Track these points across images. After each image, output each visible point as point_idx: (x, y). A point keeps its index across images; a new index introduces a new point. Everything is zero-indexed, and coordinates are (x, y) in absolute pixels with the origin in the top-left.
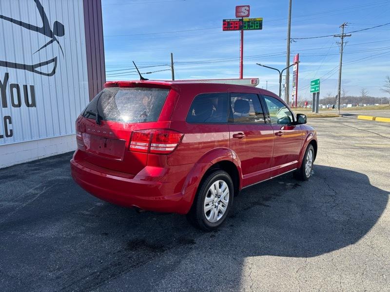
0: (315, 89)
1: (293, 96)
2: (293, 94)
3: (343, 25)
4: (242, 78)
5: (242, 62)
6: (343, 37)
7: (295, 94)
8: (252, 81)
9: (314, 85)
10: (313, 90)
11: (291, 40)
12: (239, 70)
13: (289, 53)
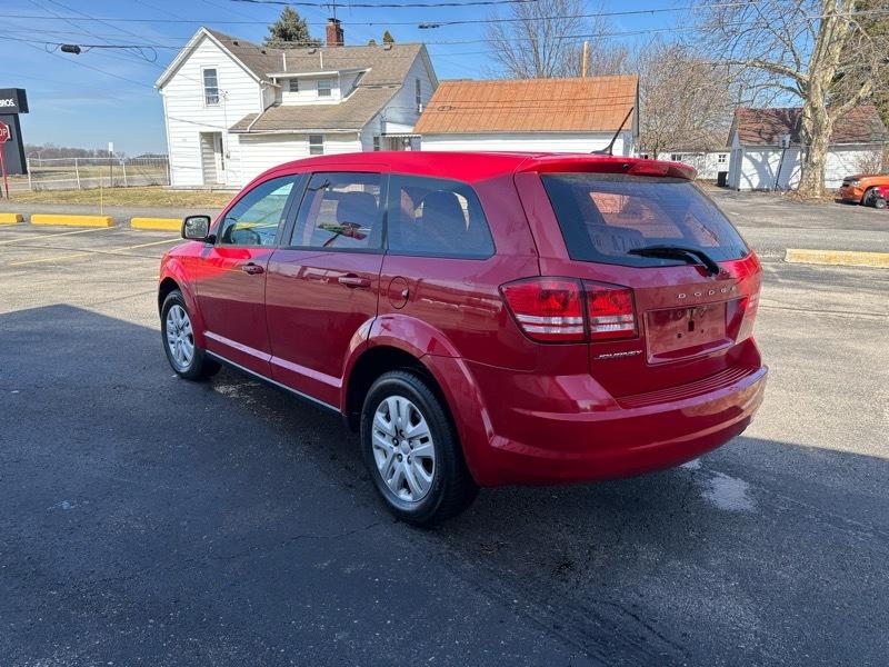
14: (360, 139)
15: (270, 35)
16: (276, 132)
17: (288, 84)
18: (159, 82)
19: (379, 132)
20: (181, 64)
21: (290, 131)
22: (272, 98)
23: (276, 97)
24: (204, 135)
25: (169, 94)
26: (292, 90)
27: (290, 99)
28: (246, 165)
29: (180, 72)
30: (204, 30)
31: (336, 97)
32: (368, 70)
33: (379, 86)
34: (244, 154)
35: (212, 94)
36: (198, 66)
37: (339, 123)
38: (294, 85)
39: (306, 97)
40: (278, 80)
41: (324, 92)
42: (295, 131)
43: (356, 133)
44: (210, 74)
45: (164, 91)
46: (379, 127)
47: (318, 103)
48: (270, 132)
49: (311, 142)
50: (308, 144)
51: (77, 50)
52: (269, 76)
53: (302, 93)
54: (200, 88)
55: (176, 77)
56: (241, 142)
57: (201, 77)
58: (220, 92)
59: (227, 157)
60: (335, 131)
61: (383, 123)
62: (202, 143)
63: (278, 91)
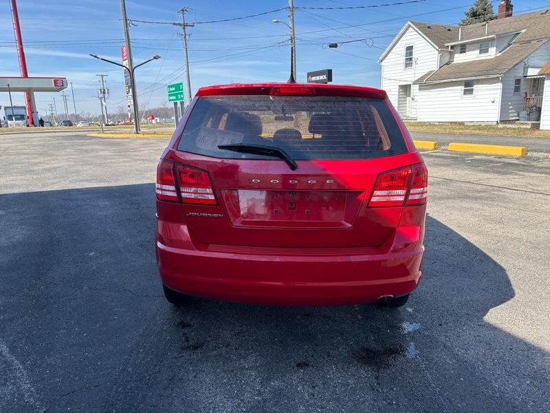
0: (177, 97)
1: (129, 106)
2: (129, 104)
3: (183, 10)
4: (26, 75)
5: (22, 49)
6: (185, 25)
7: (132, 103)
8: (55, 82)
9: (173, 91)
10: (174, 98)
11: (128, 22)
12: (18, 62)
13: (129, 41)
14: (502, 81)
15: (465, 17)
16: (442, 81)
17: (459, 48)
18: (381, 58)
19: (521, 75)
20: (395, 45)
21: (451, 80)
22: (447, 59)
23: (450, 58)
24: (401, 87)
25: (386, 64)
26: (461, 53)
27: (459, 58)
28: (421, 104)
29: (393, 51)
30: (409, 23)
31: (492, 53)
32: (524, 31)
33: (529, 42)
34: (421, 97)
35: (409, 61)
36: (403, 46)
37: (487, 72)
38: (463, 49)
39: (472, 56)
40: (452, 47)
41: (484, 50)
42: (454, 80)
43: (498, 78)
44: (410, 49)
45: (383, 64)
46: (522, 71)
47: (478, 59)
48: (438, 82)
49: (466, 86)
50: (463, 88)
51: (336, 46)
52: (446, 45)
53: (468, 53)
54: (403, 59)
55: (391, 54)
56: (420, 89)
57: (404, 52)
58: (413, 60)
59: (413, 99)
60: (483, 77)
61: (526, 68)
62: (399, 92)
63: (452, 55)
